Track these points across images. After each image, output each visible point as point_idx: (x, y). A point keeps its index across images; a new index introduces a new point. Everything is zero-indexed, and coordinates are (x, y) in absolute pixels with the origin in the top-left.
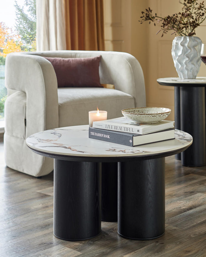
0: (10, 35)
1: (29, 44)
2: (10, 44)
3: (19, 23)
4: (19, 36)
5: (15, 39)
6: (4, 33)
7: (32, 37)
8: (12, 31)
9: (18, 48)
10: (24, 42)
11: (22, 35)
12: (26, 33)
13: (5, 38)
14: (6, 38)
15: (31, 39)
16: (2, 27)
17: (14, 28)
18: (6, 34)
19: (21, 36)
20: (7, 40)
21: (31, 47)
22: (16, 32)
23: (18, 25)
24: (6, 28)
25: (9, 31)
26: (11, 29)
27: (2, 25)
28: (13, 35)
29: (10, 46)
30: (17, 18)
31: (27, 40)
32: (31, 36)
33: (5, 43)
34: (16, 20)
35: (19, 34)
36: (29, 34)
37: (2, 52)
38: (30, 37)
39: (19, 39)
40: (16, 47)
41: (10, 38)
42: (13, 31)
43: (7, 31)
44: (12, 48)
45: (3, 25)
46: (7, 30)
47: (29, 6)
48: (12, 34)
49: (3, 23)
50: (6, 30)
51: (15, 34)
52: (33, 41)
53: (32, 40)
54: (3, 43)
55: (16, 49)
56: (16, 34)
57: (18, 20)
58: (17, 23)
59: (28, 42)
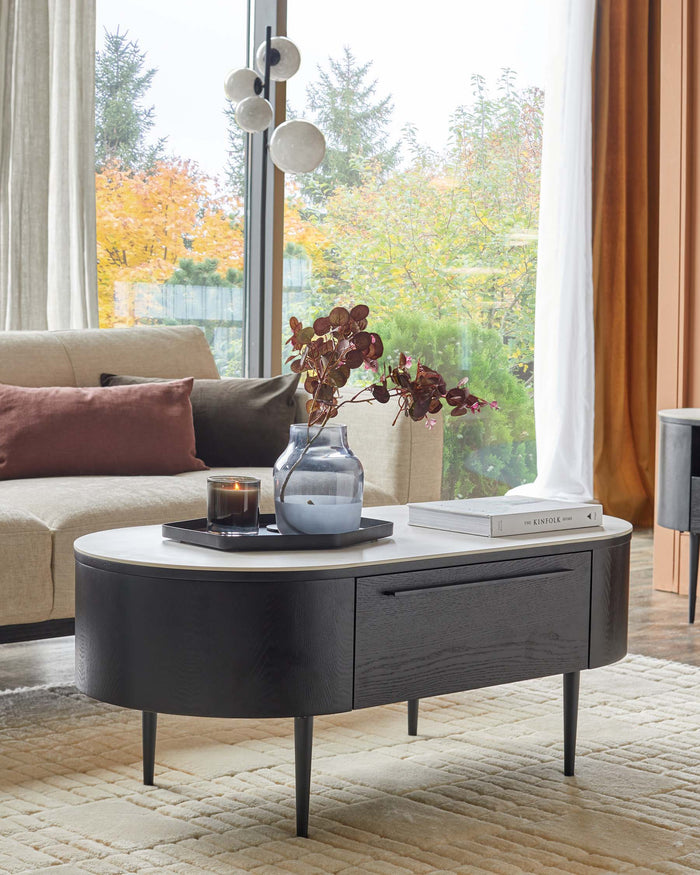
0: (213, 198)
1: (320, 205)
2: (211, 224)
3: (238, 164)
4: (238, 199)
5: (227, 209)
6: (196, 193)
7: (328, 187)
8: (217, 185)
9: (235, 235)
10: (308, 199)
11: (303, 182)
12: (312, 179)
13: (197, 207)
14: (201, 205)
15: (325, 192)
16: (189, 174)
17: (224, 178)
18: (200, 194)
19: (299, 185)
20: (203, 210)
21: (324, 211)
22: (231, 188)
23: (236, 170)
24: (201, 177)
25: (210, 186)
26: (216, 180)
27: (189, 168)
28: (222, 199)
29: (213, 229)
30: (234, 149)
31: (316, 194)
32: (324, 184)
33: (197, 220)
34: (231, 153)
35: (239, 195)
36: (320, 179)
37: (190, 246)
38: (322, 186)
39: (240, 208)
40: (230, 233)
41: (211, 206)
42: (222, 185)
43: (203, 187)
44: (218, 235)
45: (193, 168)
46: (205, 184)
47: (319, 111)
48: (219, 195)
49: (191, 164)
50: (201, 183)
51: (227, 194)
52: (329, 197)
53: (327, 195)
54: (192, 220)
55: (229, 237)
56: (231, 195)
57: (236, 155)
58: (233, 161)
59: (318, 200)
